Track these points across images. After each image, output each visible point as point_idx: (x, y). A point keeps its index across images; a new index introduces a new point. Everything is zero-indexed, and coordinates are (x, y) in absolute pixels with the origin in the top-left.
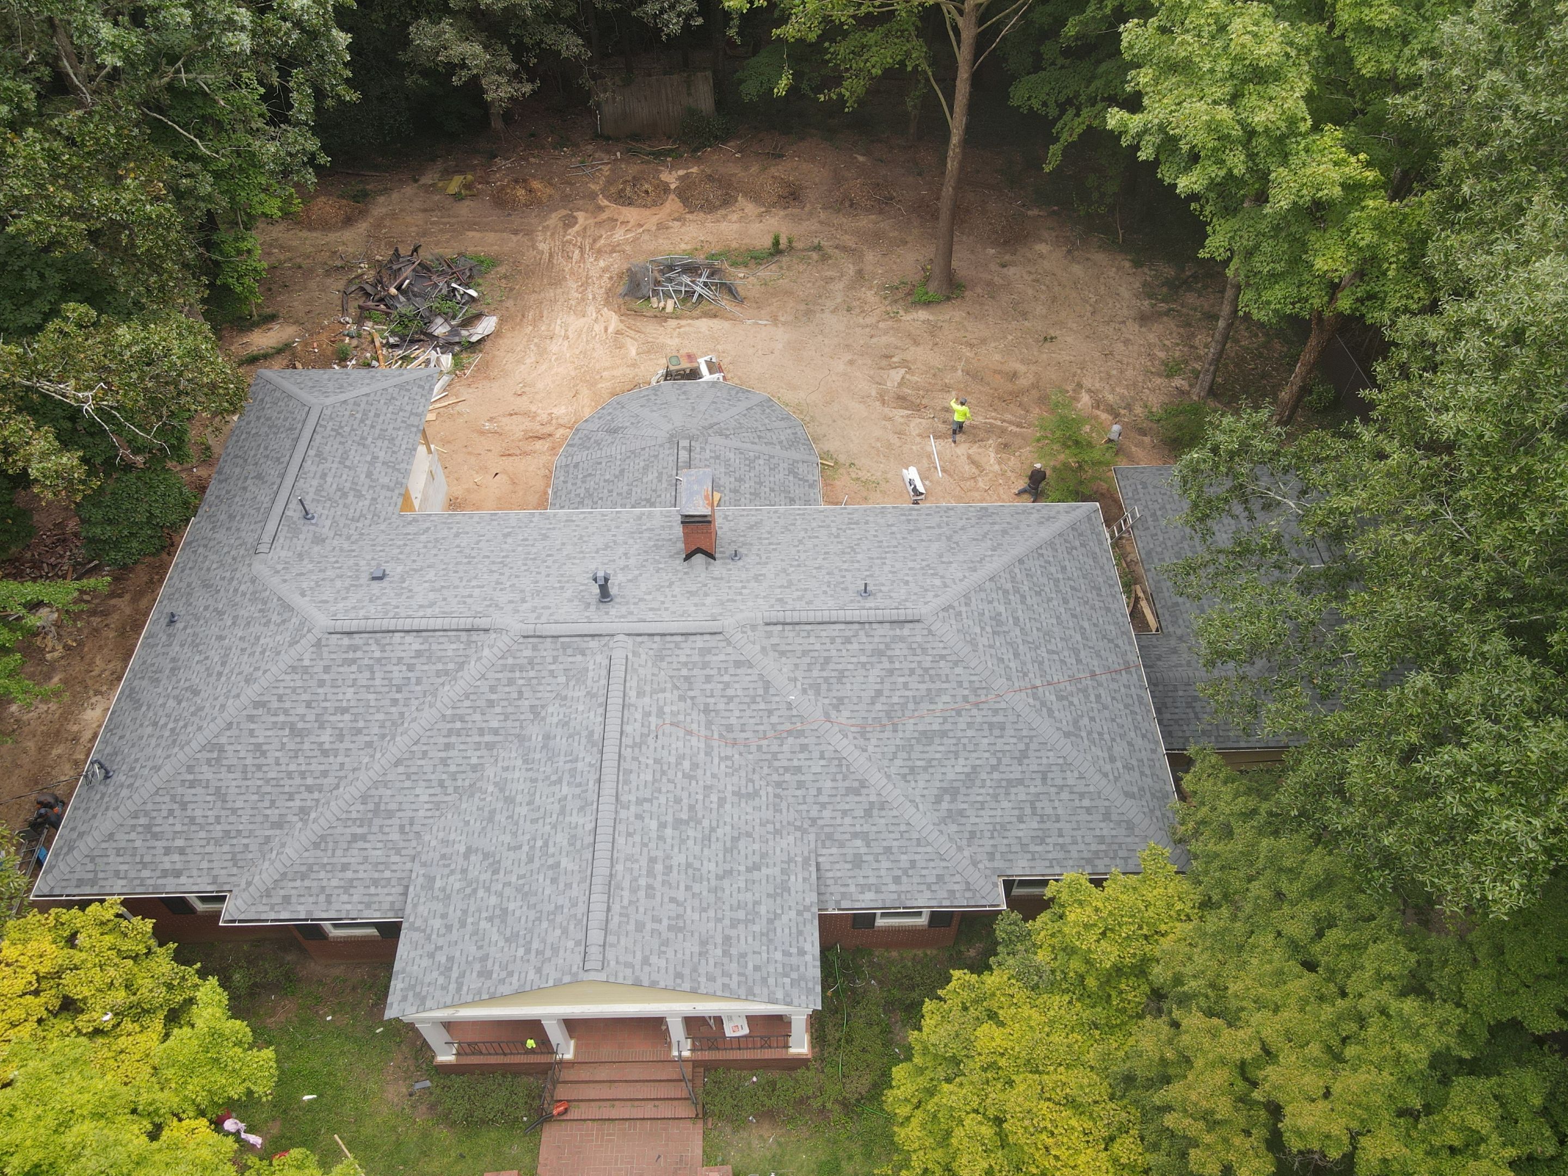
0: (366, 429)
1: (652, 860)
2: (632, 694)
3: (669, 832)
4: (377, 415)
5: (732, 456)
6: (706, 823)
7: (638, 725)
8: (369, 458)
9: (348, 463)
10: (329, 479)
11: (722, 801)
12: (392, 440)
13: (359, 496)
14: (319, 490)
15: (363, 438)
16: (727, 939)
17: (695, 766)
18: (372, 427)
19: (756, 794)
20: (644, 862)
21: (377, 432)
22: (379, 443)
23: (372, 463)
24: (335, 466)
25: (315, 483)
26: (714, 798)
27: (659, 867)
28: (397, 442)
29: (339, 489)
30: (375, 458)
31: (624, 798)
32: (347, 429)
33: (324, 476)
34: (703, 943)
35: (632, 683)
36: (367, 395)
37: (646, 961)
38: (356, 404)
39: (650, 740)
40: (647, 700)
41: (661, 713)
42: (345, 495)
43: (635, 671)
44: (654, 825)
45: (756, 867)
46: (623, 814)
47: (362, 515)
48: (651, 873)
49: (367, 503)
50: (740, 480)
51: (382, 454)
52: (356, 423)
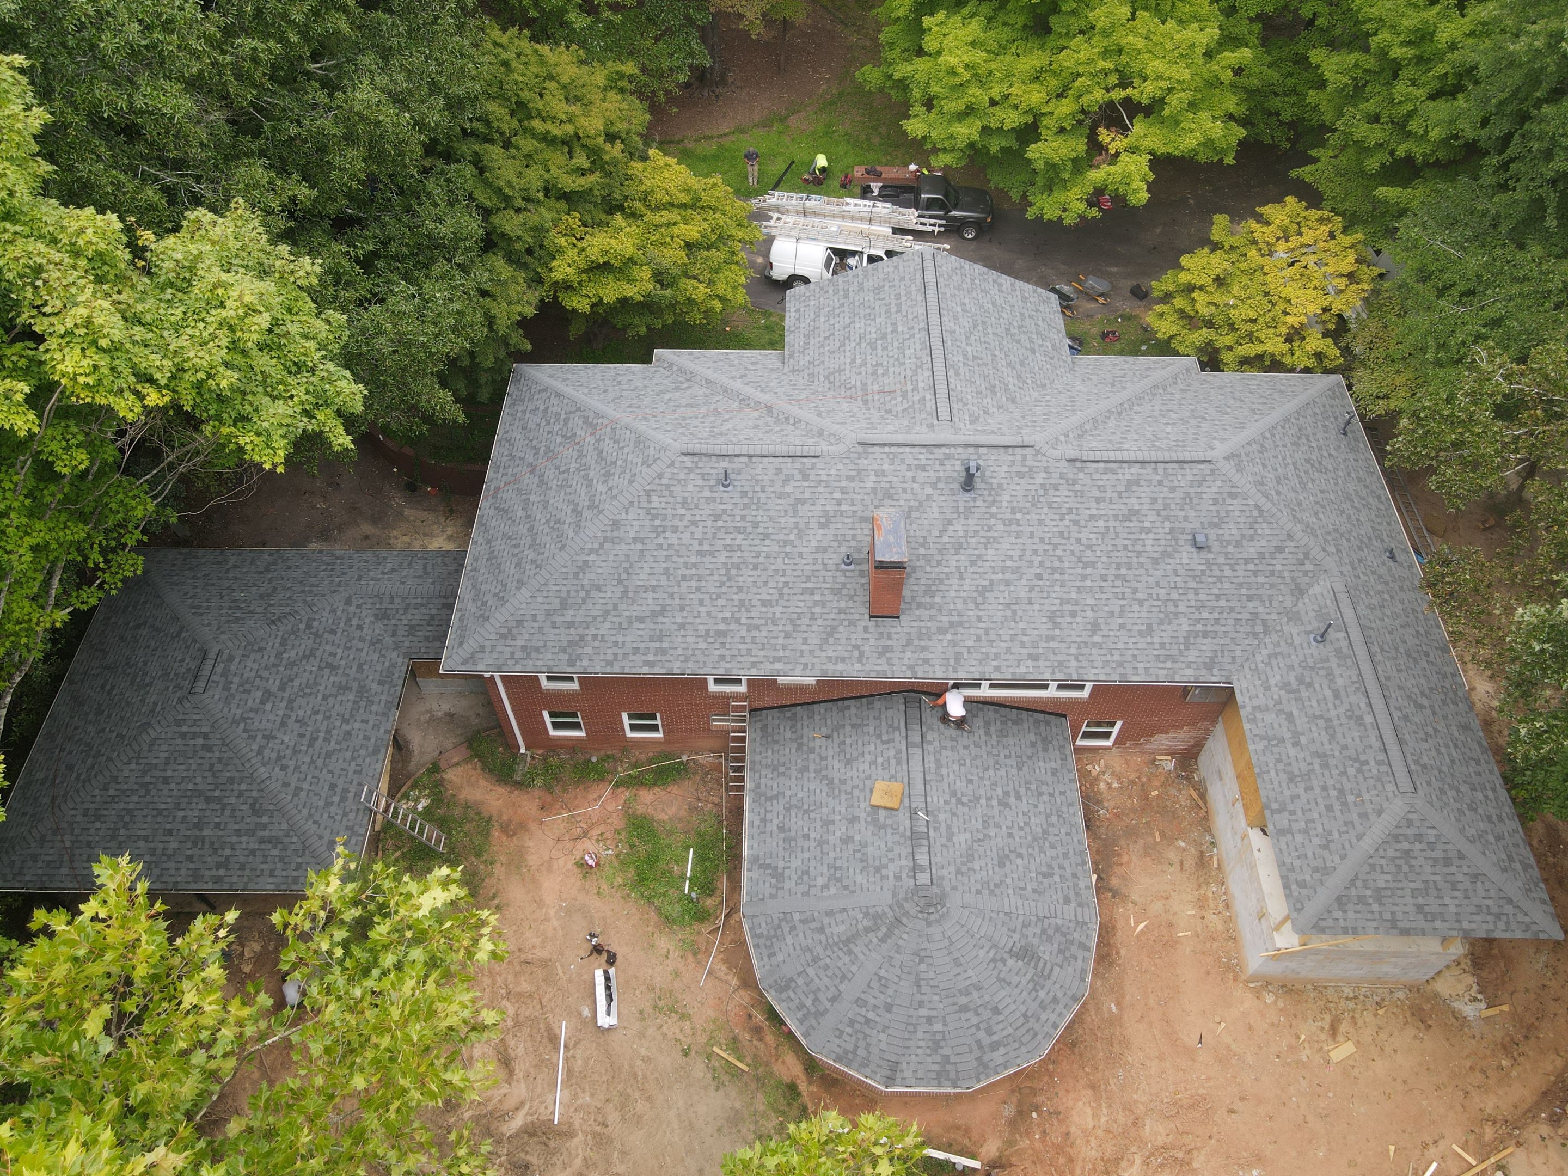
0: (1330, 782)
1: (899, 311)
2: (929, 396)
3: (889, 330)
4: (1329, 808)
5: (860, 879)
6: (863, 345)
7: (921, 378)
8: (1303, 740)
9: (1321, 723)
10: (1328, 693)
11: (853, 361)
12: (1292, 779)
13: (1285, 686)
14: (1330, 675)
15: (1325, 766)
16: (846, 296)
17: (875, 373)
18: (1324, 788)
19: (827, 377)
20: (904, 307)
21: (1315, 783)
22: (1304, 767)
23: (1296, 734)
24: (1333, 713)
25: (1340, 682)
26: (858, 361)
27: (894, 310)
28: (1284, 777)
29: (1310, 685)
30: (1296, 744)
31: (924, 333)
32: (1351, 771)
33: (1337, 695)
34: (861, 288)
35: (930, 405)
36: (1359, 837)
37: (896, 267)
38: (1364, 816)
39: (909, 373)
40: (916, 398)
41: (904, 395)
42: (1301, 681)
43: (930, 414)
44: (900, 329)
45: (827, 338)
46: (923, 325)
47: (1269, 664)
48: (899, 306)
49: (1272, 682)
50: (847, 840)
51: (1292, 752)
52: (1347, 786)
